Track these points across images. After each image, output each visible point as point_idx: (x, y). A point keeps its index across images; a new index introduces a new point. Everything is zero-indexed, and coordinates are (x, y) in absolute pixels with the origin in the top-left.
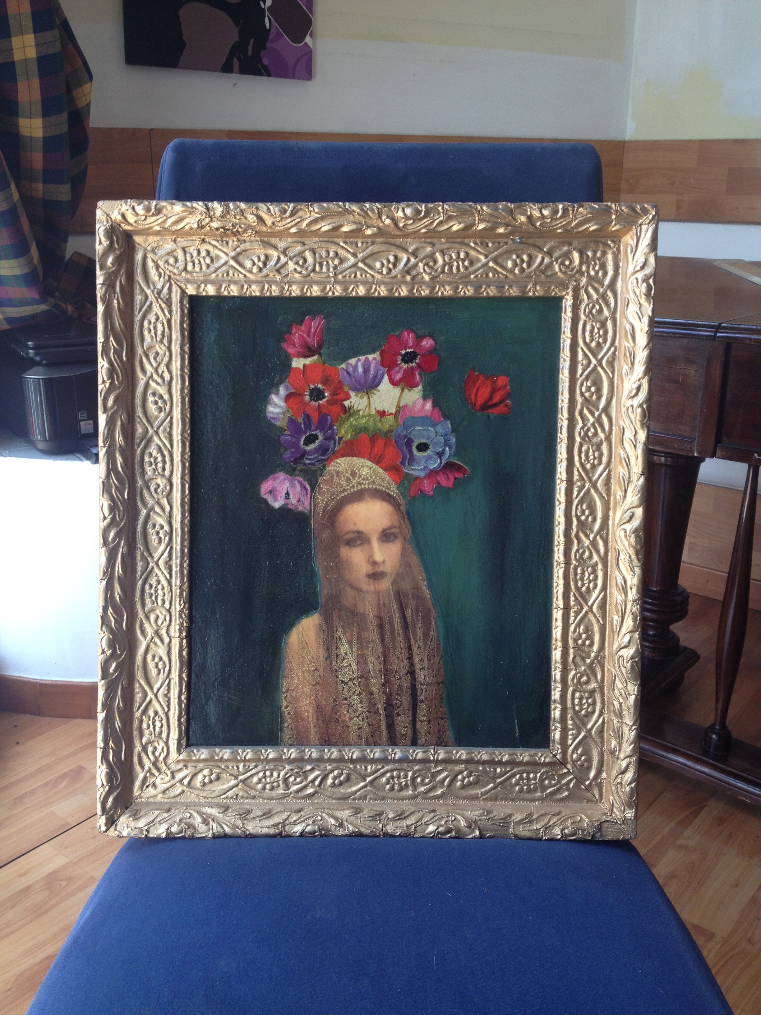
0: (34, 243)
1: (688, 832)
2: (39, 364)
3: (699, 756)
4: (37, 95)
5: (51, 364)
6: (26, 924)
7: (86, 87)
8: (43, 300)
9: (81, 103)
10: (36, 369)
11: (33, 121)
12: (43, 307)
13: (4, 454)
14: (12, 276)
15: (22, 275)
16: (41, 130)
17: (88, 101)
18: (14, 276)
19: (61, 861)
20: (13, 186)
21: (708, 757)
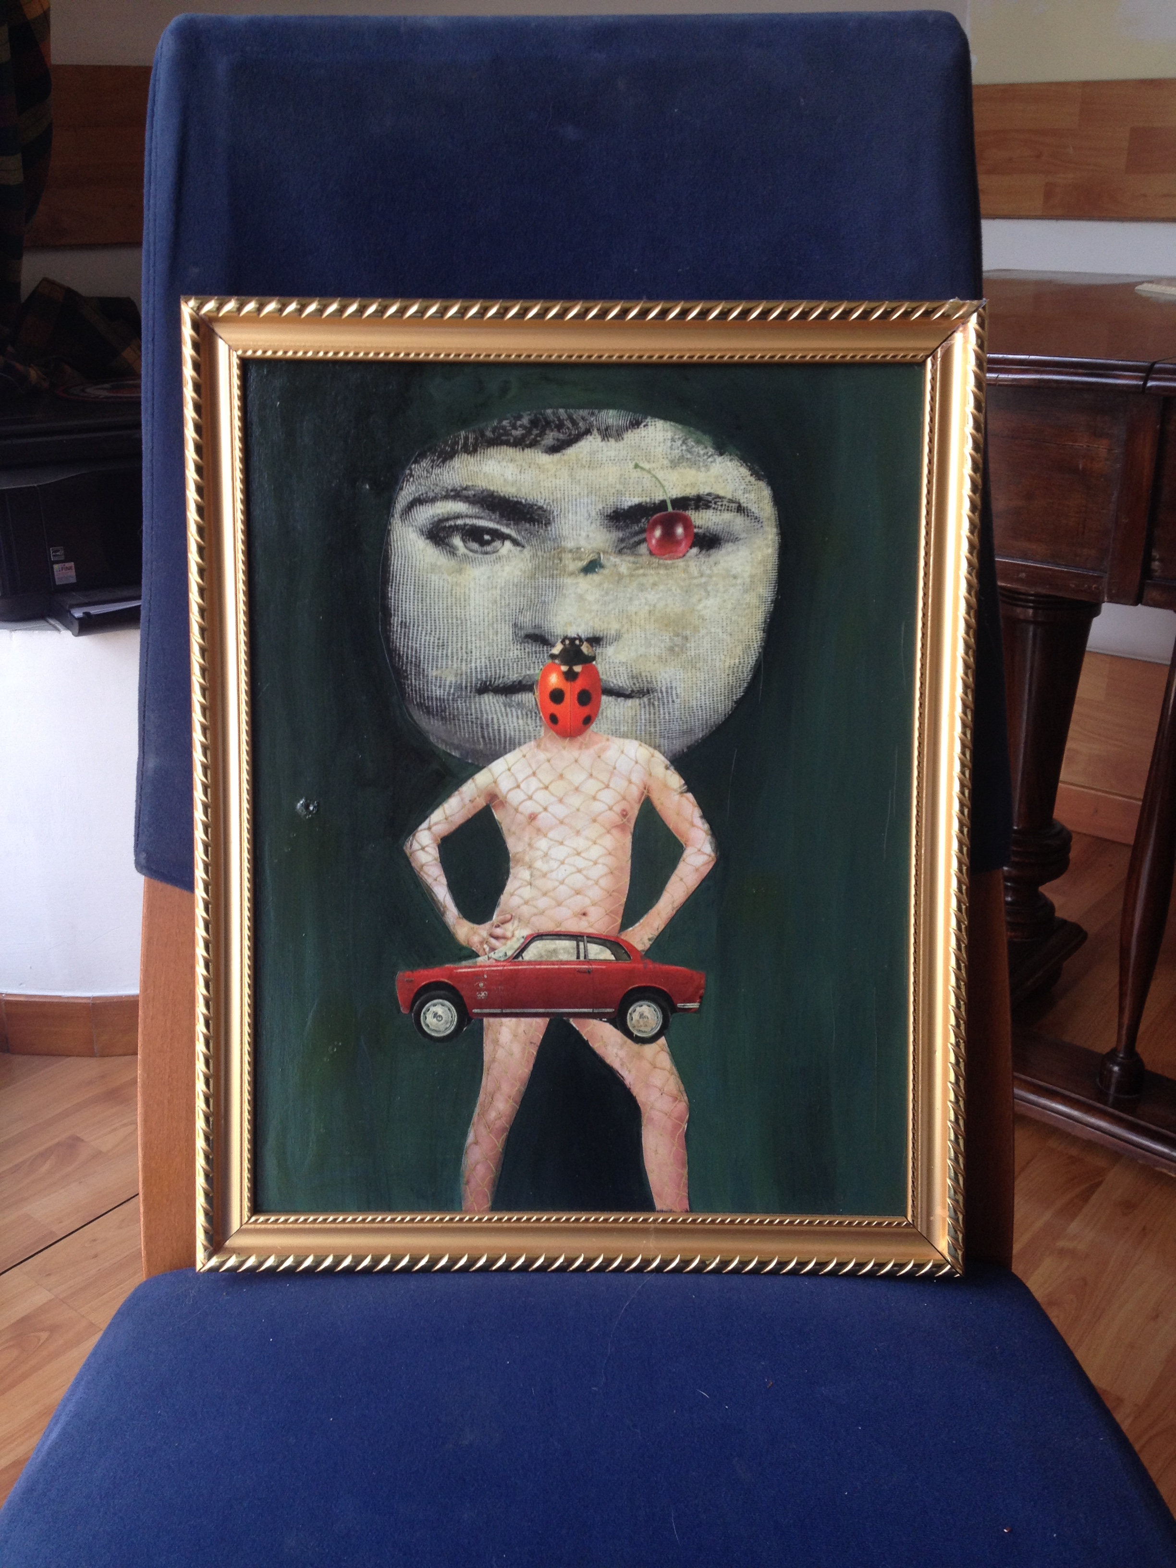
1: (1074, 1227)
3: (1091, 1102)
19: (40, 1297)
21: (1105, 1104)
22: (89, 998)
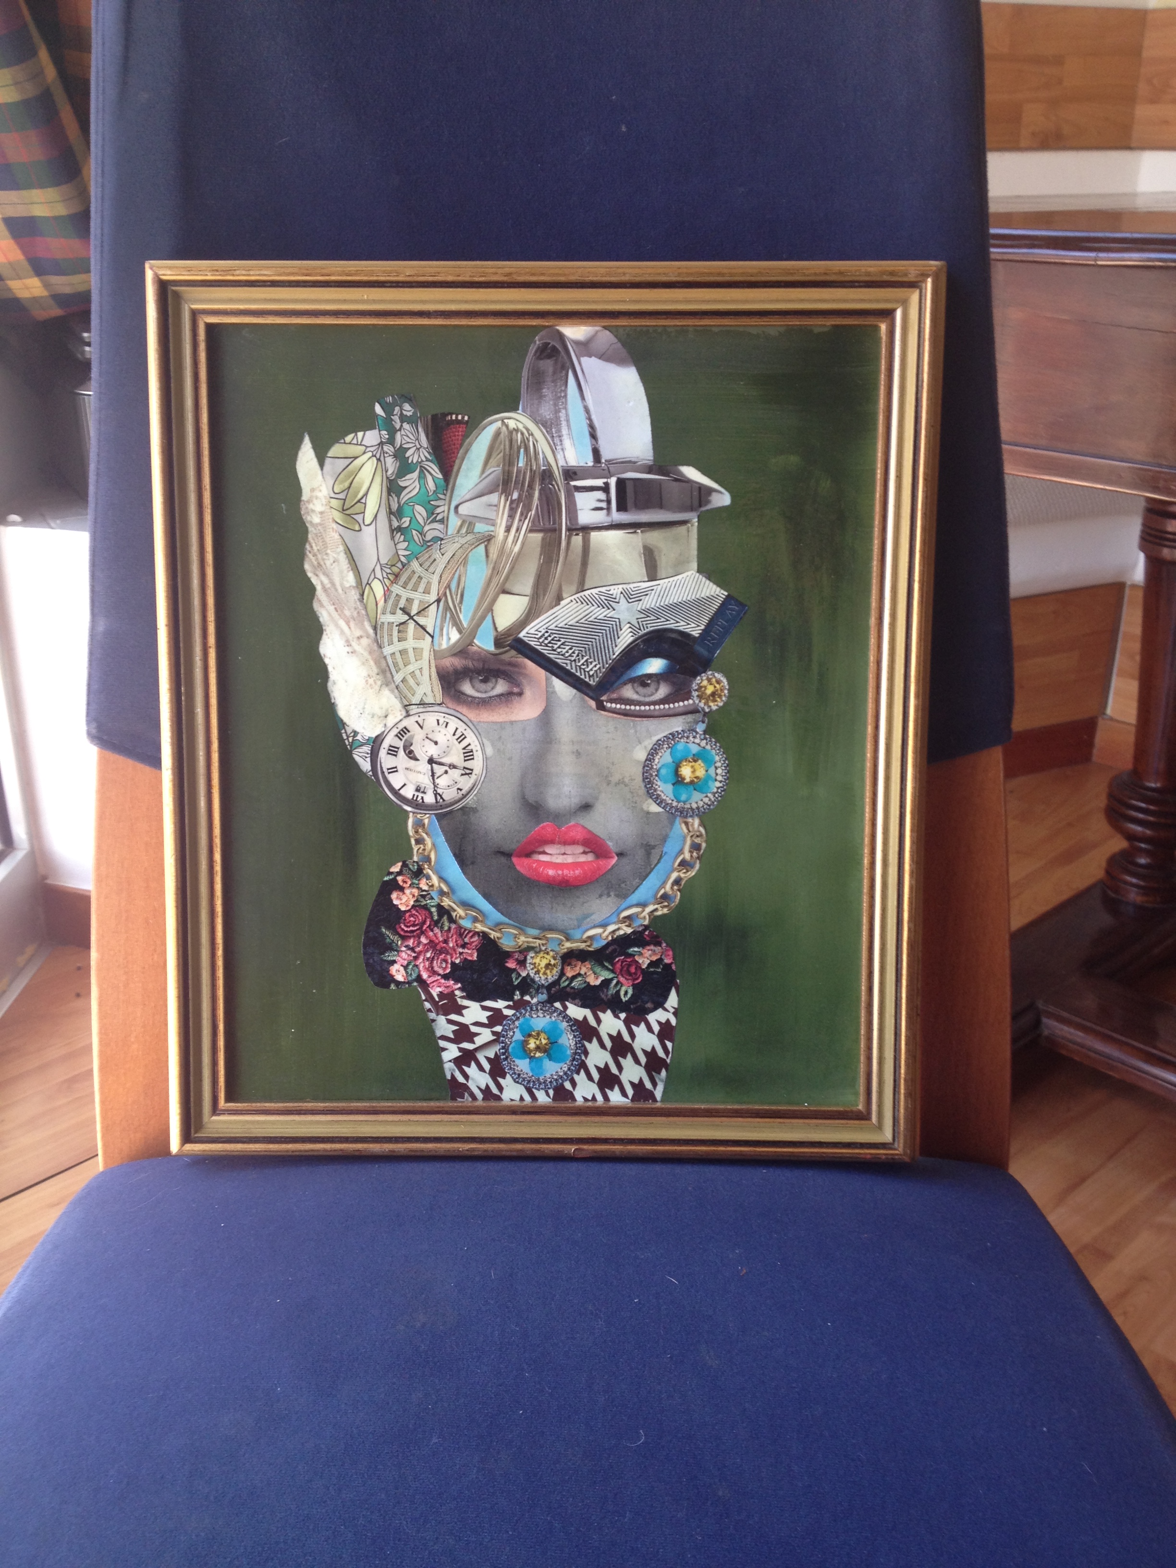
14: (53, 217)
15: (70, 217)
18: (55, 218)
20: (43, 54)
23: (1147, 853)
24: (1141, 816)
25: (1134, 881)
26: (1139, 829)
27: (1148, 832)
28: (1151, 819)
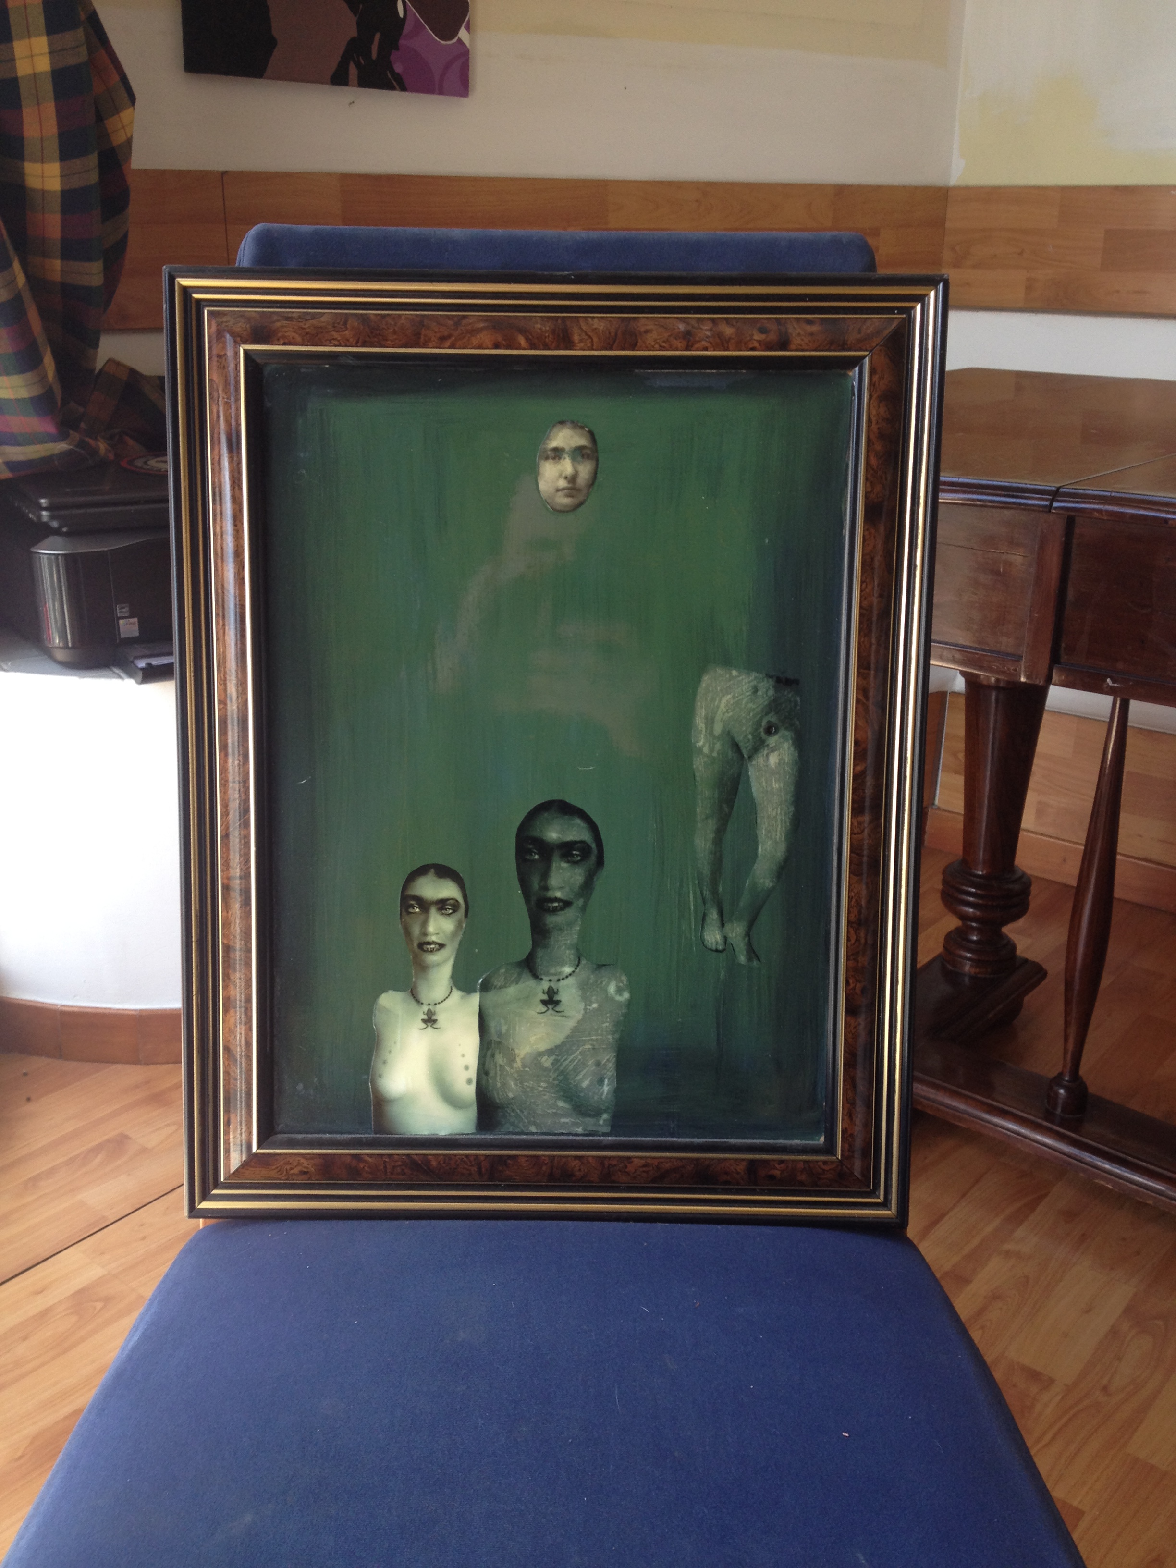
0: (49, 349)
1: (1020, 1232)
2: (57, 532)
3: (1039, 1121)
4: (51, 127)
5: (75, 533)
6: (43, 1364)
7: (125, 115)
8: (63, 436)
9: (118, 139)
10: (51, 539)
11: (46, 166)
12: (63, 446)
13: (5, 667)
14: (16, 399)
15: (32, 399)
16: (58, 180)
17: (129, 136)
18: (18, 400)
19: (95, 1272)
20: (16, 266)
21: (1052, 1122)
22: (136, 1010)
23: (979, 931)
24: (971, 899)
25: (969, 955)
26: (971, 910)
27: (978, 913)
28: (980, 902)
